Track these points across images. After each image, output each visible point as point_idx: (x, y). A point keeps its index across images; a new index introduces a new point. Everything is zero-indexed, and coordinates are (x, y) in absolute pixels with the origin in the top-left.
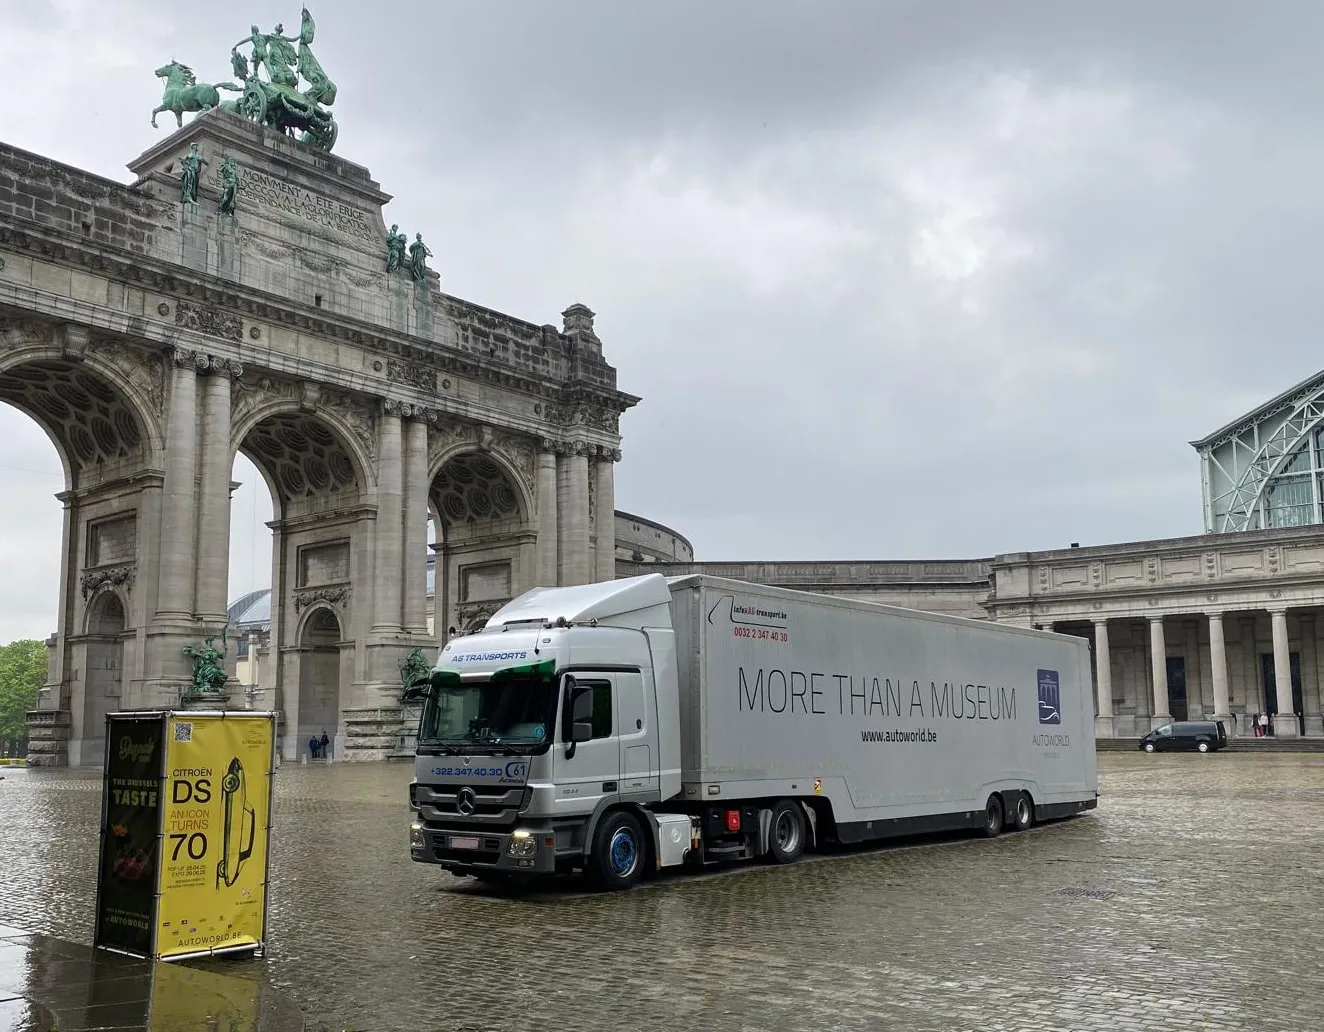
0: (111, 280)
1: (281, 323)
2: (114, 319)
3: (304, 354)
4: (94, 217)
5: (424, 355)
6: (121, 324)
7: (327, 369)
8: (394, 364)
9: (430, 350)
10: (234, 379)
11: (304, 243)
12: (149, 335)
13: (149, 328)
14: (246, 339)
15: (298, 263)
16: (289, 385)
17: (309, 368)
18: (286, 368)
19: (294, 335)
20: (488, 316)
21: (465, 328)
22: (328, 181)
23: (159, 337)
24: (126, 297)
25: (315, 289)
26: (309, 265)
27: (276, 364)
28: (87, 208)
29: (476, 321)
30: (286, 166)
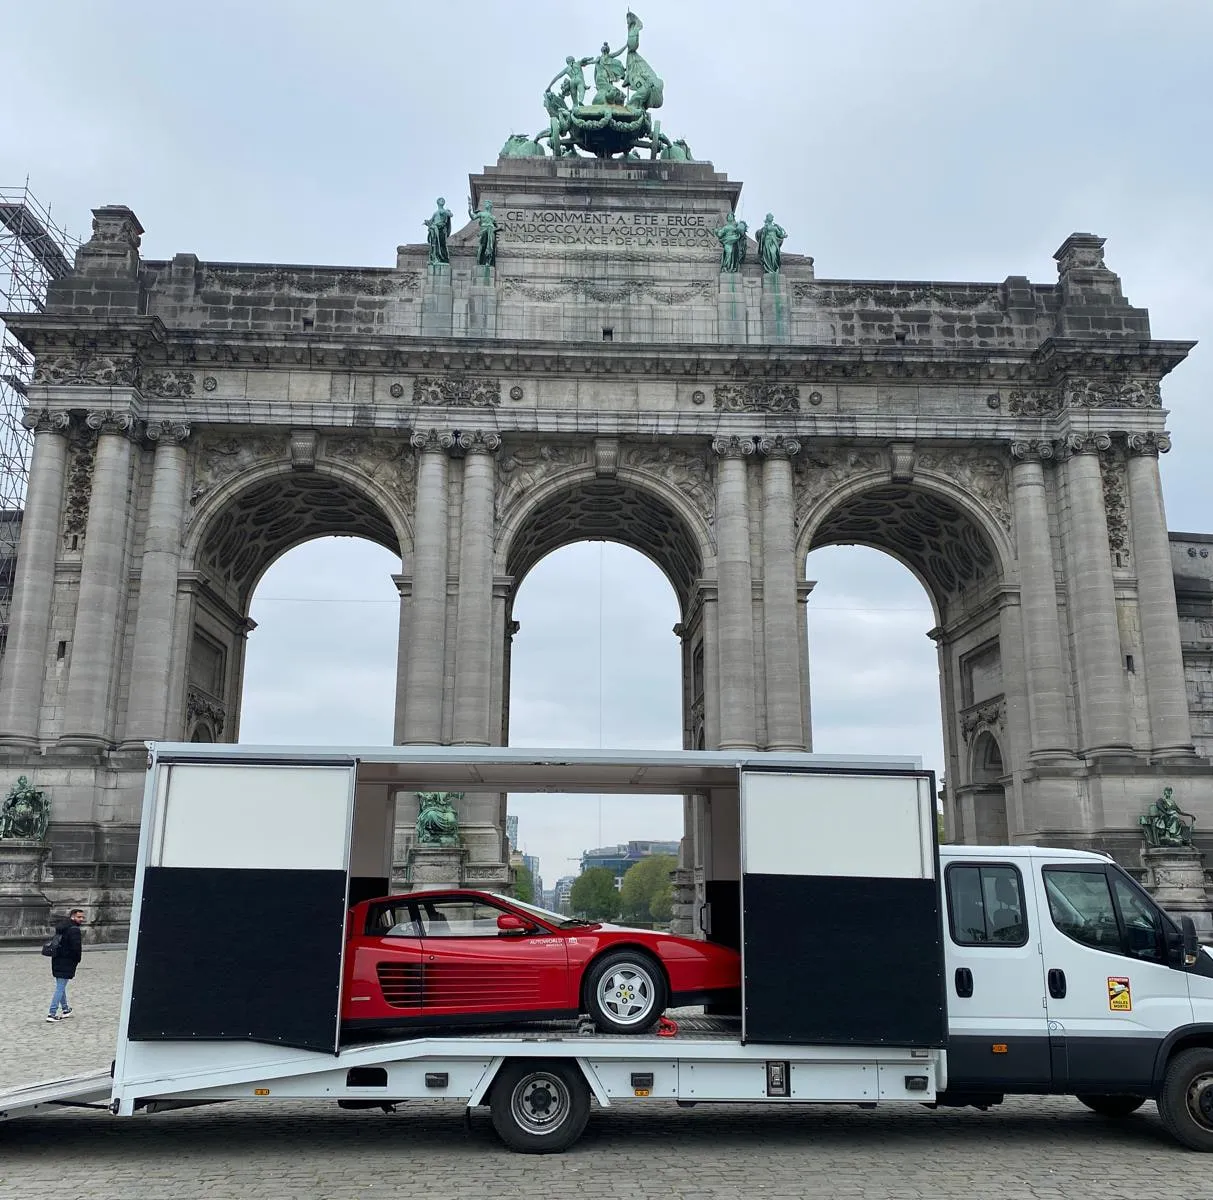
0: (334, 372)
1: (552, 374)
2: (337, 414)
3: (586, 403)
4: (317, 310)
6: (346, 418)
7: (618, 416)
8: (725, 388)
10: (492, 454)
11: (596, 272)
12: (379, 423)
13: (378, 415)
14: (505, 403)
15: (582, 298)
16: (581, 447)
17: (594, 421)
18: (563, 426)
19: (571, 385)
20: (894, 292)
21: (848, 317)
22: (648, 193)
23: (392, 422)
24: (352, 386)
25: (604, 322)
26: (596, 296)
27: (547, 425)
28: (309, 303)
29: (871, 302)
30: (588, 191)
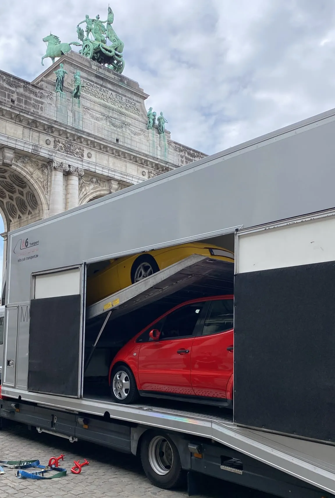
0: (24, 127)
1: (101, 151)
2: (26, 146)
3: (111, 166)
4: (16, 96)
5: (164, 168)
6: (29, 148)
7: (121, 174)
8: (151, 172)
9: (167, 166)
10: (80, 177)
11: (111, 115)
12: (41, 154)
13: (42, 150)
14: (85, 158)
15: (108, 124)
16: (104, 182)
17: (114, 173)
18: (103, 172)
19: (107, 157)
20: (192, 152)
21: (182, 157)
22: (120, 87)
23: (46, 155)
24: (31, 135)
25: (116, 136)
26: (113, 125)
27: (99, 171)
28: (13, 92)
29: (187, 154)
30: (102, 79)
